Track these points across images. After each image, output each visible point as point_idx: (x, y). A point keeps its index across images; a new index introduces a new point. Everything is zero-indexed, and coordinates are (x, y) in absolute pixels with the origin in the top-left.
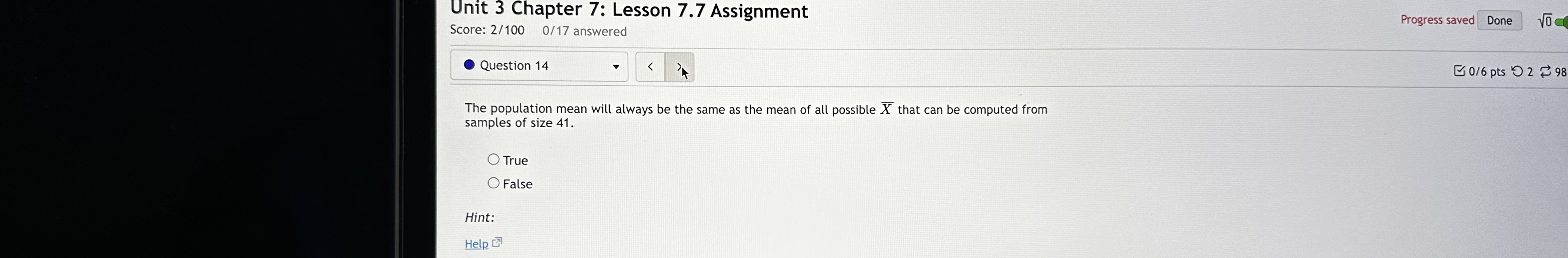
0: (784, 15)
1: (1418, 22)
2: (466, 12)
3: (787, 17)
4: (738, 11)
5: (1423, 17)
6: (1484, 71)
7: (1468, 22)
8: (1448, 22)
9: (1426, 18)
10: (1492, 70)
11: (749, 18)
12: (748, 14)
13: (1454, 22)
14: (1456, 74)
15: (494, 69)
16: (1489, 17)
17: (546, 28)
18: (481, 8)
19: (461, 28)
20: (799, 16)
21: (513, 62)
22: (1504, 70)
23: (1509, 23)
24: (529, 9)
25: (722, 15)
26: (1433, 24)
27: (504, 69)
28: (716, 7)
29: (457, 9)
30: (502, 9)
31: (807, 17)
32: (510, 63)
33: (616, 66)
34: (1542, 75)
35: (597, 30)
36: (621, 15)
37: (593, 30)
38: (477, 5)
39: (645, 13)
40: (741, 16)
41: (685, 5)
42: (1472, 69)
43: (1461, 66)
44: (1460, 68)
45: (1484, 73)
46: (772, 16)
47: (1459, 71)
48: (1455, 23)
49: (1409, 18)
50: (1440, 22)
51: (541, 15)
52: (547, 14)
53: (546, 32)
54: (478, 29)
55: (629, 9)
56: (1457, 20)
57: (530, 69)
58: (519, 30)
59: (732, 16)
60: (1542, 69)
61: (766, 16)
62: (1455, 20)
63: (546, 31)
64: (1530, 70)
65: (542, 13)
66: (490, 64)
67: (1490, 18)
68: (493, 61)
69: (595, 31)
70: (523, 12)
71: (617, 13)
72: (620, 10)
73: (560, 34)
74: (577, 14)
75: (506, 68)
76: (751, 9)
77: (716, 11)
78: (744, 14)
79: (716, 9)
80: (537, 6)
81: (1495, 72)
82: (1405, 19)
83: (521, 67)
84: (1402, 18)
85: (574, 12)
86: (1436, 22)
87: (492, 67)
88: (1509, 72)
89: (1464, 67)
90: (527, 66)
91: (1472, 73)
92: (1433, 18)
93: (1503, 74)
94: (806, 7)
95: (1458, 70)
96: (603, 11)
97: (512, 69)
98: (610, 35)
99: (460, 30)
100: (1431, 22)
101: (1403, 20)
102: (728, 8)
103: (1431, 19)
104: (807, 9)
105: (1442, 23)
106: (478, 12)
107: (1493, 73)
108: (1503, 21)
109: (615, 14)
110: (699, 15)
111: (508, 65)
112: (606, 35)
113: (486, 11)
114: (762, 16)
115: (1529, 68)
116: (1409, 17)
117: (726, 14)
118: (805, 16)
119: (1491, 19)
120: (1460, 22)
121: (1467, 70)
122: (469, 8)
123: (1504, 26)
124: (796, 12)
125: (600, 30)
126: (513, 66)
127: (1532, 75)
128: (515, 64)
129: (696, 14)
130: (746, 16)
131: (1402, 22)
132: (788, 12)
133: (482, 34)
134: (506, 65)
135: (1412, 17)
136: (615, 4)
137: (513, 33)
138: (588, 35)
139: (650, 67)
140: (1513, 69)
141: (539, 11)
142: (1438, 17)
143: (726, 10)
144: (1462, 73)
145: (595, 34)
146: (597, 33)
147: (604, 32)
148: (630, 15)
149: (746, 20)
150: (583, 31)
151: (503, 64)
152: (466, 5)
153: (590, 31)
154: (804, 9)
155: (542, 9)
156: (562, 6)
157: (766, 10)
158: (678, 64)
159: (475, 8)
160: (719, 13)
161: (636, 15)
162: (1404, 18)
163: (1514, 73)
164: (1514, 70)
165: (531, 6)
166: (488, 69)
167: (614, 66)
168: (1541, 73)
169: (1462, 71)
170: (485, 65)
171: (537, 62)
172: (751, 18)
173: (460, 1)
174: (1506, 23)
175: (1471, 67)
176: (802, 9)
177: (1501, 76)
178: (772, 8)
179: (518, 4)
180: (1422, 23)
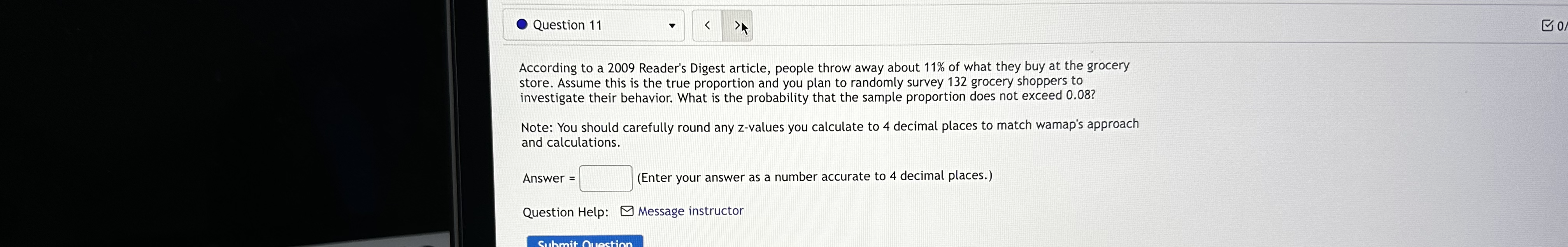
14: (1544, 29)
15: (548, 28)
21: (566, 21)
27: (558, 29)
32: (564, 23)
33: (672, 25)
42: (1561, 24)
43: (1550, 20)
44: (1548, 23)
47: (1547, 26)
57: (584, 29)
66: (543, 23)
68: (545, 21)
75: (559, 27)
83: (574, 26)
87: (546, 27)
89: (1553, 21)
90: (581, 25)
91: (1560, 28)
95: (1546, 25)
97: (566, 29)
111: (562, 25)
121: (1555, 24)
126: (566, 26)
128: (569, 23)
134: (559, 24)
139: (707, 25)
144: (1550, 28)
151: (556, 24)
158: (736, 22)
166: (541, 29)
167: (670, 24)
169: (1551, 26)
170: (538, 25)
171: (591, 21)
175: (1561, 22)
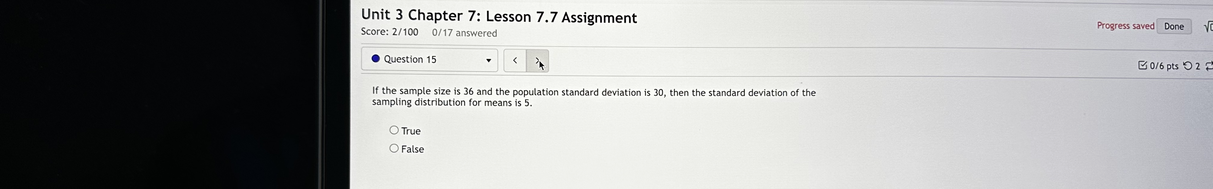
0: (618, 20)
1: (1110, 27)
2: (373, 18)
3: (621, 22)
4: (583, 18)
5: (1115, 23)
6: (1162, 65)
7: (1149, 28)
8: (1134, 28)
9: (1117, 24)
10: (1168, 65)
11: (591, 23)
12: (591, 20)
14: (1140, 68)
15: (395, 62)
16: (1166, 23)
17: (435, 31)
18: (385, 15)
19: (370, 30)
20: (630, 22)
21: (409, 57)
22: (1177, 65)
23: (1182, 28)
24: (422, 16)
25: (571, 21)
26: (1123, 29)
27: (403, 62)
28: (566, 14)
29: (366, 15)
30: (401, 16)
31: (636, 22)
32: (407, 58)
33: (489, 60)
34: (1207, 69)
35: (474, 33)
36: (493, 20)
37: (471, 32)
38: (382, 13)
39: (511, 19)
40: (585, 21)
41: (542, 13)
42: (1152, 64)
43: (1144, 61)
44: (1143, 63)
45: (1162, 67)
46: (609, 22)
47: (1143, 66)
49: (1103, 24)
50: (1128, 27)
51: (431, 20)
52: (436, 19)
53: (435, 34)
54: (383, 31)
55: (499, 16)
56: (1141, 26)
57: (422, 62)
58: (414, 32)
59: (578, 22)
60: (1208, 64)
61: (605, 22)
63: (435, 32)
64: (1198, 65)
65: (432, 19)
66: (392, 58)
67: (1167, 24)
68: (394, 56)
69: (472, 33)
70: (417, 18)
71: (490, 19)
72: (492, 17)
73: (445, 35)
74: (459, 20)
75: (404, 61)
76: (593, 16)
77: (566, 18)
78: (587, 20)
79: (566, 16)
80: (428, 13)
81: (1171, 67)
82: (1100, 25)
83: (415, 60)
84: (1098, 24)
85: (456, 18)
86: (1124, 27)
87: (394, 60)
88: (1181, 66)
89: (1146, 62)
90: (420, 59)
91: (1152, 67)
92: (1122, 24)
93: (1177, 68)
94: (635, 15)
95: (1142, 65)
96: (478, 17)
97: (409, 62)
98: (484, 36)
99: (369, 32)
100: (1120, 27)
101: (1099, 26)
102: (575, 16)
103: (1120, 25)
104: (636, 16)
105: (1129, 28)
106: (382, 18)
107: (1169, 67)
108: (1177, 27)
109: (488, 20)
110: (553, 21)
111: (406, 59)
112: (481, 36)
113: (388, 17)
114: (601, 22)
115: (1197, 63)
117: (574, 20)
118: (634, 22)
119: (1167, 27)
120: (1143, 28)
121: (1148, 64)
122: (376, 15)
123: (1178, 30)
124: (627, 18)
125: (477, 32)
126: (409, 60)
127: (1199, 69)
128: (411, 58)
129: (550, 20)
130: (589, 21)
131: (1098, 28)
132: (622, 18)
134: (404, 59)
135: (1107, 23)
136: (488, 12)
137: (409, 34)
138: (467, 36)
139: (515, 60)
140: (1184, 64)
141: (430, 18)
142: (1126, 24)
143: (574, 17)
144: (1144, 67)
145: (472, 35)
146: (474, 35)
147: (479, 34)
148: (500, 20)
149: (589, 24)
150: (464, 33)
151: (402, 58)
152: (373, 12)
153: (468, 33)
154: (634, 16)
155: (432, 16)
156: (447, 14)
157: (605, 17)
158: (537, 58)
159: (380, 15)
160: (568, 19)
161: (504, 21)
162: (1100, 24)
163: (1185, 67)
164: (1186, 65)
165: (423, 14)
166: (390, 62)
167: (487, 60)
168: (1206, 67)
169: (1145, 65)
170: (387, 59)
171: (428, 56)
172: (593, 23)
173: (369, 10)
174: (1179, 28)
175: (1152, 63)
176: (633, 16)
177: (1175, 70)
178: (609, 15)
179: (413, 12)
180: (1113, 28)
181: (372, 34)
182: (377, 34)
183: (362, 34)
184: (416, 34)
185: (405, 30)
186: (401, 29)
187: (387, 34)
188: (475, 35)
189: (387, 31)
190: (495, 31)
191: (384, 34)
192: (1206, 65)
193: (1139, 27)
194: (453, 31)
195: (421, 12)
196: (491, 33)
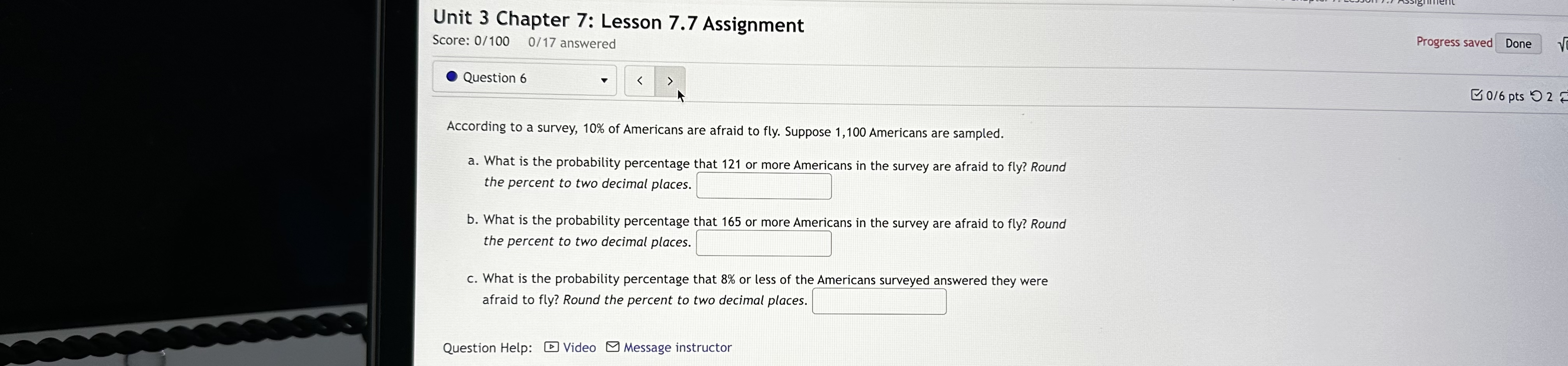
0: (779, 28)
1: (1434, 44)
2: (449, 22)
3: (782, 30)
4: (731, 25)
5: (1440, 39)
6: (1503, 95)
7: (1486, 45)
8: (1466, 45)
9: (1443, 40)
10: (1510, 95)
11: (743, 32)
12: (742, 27)
13: (1471, 45)
14: (1473, 98)
15: (478, 81)
16: (1507, 39)
17: (532, 40)
18: (464, 18)
19: (444, 38)
20: (794, 30)
21: (497, 74)
22: (1522, 95)
23: (1529, 46)
24: (514, 19)
25: (715, 29)
26: (1450, 46)
27: (488, 81)
28: (709, 19)
29: (440, 19)
30: (487, 19)
31: (803, 31)
32: (494, 75)
33: (604, 80)
34: (1562, 100)
35: (584, 43)
36: (610, 27)
37: (581, 42)
38: (460, 15)
39: (635, 26)
40: (735, 29)
41: (677, 17)
42: (1490, 94)
43: (1478, 90)
44: (1477, 92)
45: (1502, 97)
46: (766, 30)
47: (1477, 95)
48: (1473, 46)
49: (1425, 40)
50: (1457, 44)
51: (527, 26)
52: (533, 24)
53: (532, 44)
54: (462, 40)
55: (619, 21)
56: (1474, 43)
57: (514, 82)
58: (503, 41)
59: (725, 29)
60: (1562, 94)
61: (761, 30)
62: (1473, 43)
63: (532, 42)
64: (1549, 95)
65: (528, 24)
66: (474, 75)
67: (1509, 41)
68: (476, 73)
69: (583, 43)
70: (508, 22)
71: (606, 24)
72: (608, 22)
73: (546, 46)
74: (564, 25)
75: (489, 80)
76: (744, 22)
77: (708, 24)
78: (737, 27)
79: (709, 22)
80: (523, 16)
81: (1514, 97)
82: (1421, 41)
83: (505, 79)
84: (1417, 40)
85: (561, 23)
86: (1453, 44)
87: (476, 79)
88: (1527, 96)
89: (1482, 91)
90: (512, 78)
91: (1490, 98)
92: (1450, 40)
93: (1522, 99)
94: (802, 21)
95: (1475, 94)
96: (591, 22)
97: (496, 82)
98: (598, 47)
99: (443, 41)
100: (1447, 44)
101: (1419, 42)
102: (721, 21)
103: (1447, 41)
104: (803, 23)
105: (1459, 45)
106: (461, 22)
107: (1512, 97)
108: (1522, 44)
109: (604, 26)
110: (691, 28)
111: (492, 78)
112: (595, 48)
113: (470, 21)
114: (756, 30)
115: (1548, 93)
116: (1425, 38)
117: (719, 28)
118: (800, 30)
119: (1510, 44)
120: (1477, 45)
121: (1484, 94)
122: (452, 17)
123: (1522, 49)
124: (791, 26)
125: (588, 42)
126: (497, 79)
127: (1551, 101)
128: (499, 76)
129: (687, 27)
130: (739, 29)
131: (1418, 44)
132: (784, 26)
133: (466, 44)
134: (490, 77)
135: (1429, 39)
136: (604, 15)
137: (497, 44)
138: (576, 47)
139: (640, 81)
140: (1532, 94)
141: (525, 22)
142: (1455, 40)
143: (719, 23)
144: (1479, 97)
146: (584, 46)
147: (592, 44)
148: (620, 27)
149: (739, 33)
150: (571, 43)
151: (487, 76)
152: (449, 14)
153: (577, 43)
154: (800, 23)
155: (528, 20)
156: (548, 17)
157: (761, 23)
158: (669, 78)
159: (459, 18)
160: (712, 26)
161: (625, 27)
162: (1420, 39)
163: (1532, 98)
164: (1533, 95)
165: (516, 16)
166: (471, 81)
167: (602, 79)
168: (1561, 99)
169: (1480, 95)
170: (468, 77)
172: (745, 32)
173: (444, 11)
174: (1525, 47)
175: (1489, 92)
176: (798, 23)
177: (1519, 101)
178: (767, 22)
179: (503, 15)
180: (1438, 45)
181: (447, 43)
182: (455, 44)
183: (434, 43)
184: (506, 43)
185: (492, 38)
186: (487, 37)
187: (468, 44)
188: (587, 46)
189: (468, 39)
190: (613, 41)
191: (464, 44)
192: (1561, 95)
193: (1472, 44)
194: (556, 40)
195: (513, 15)
196: (608, 44)
